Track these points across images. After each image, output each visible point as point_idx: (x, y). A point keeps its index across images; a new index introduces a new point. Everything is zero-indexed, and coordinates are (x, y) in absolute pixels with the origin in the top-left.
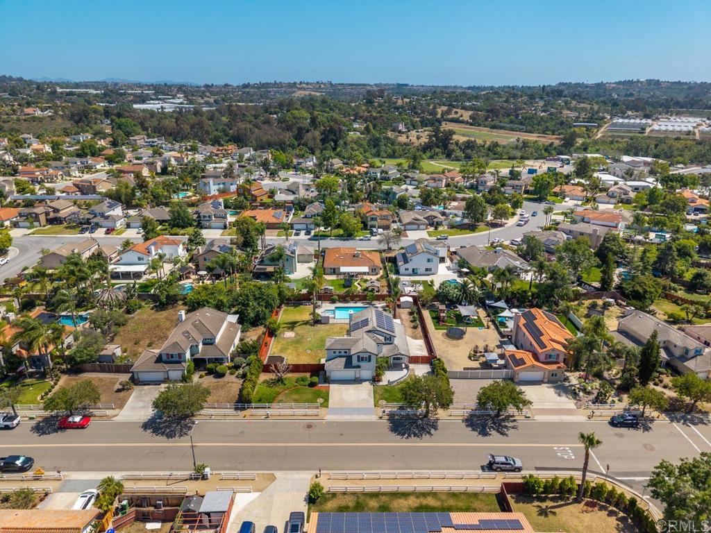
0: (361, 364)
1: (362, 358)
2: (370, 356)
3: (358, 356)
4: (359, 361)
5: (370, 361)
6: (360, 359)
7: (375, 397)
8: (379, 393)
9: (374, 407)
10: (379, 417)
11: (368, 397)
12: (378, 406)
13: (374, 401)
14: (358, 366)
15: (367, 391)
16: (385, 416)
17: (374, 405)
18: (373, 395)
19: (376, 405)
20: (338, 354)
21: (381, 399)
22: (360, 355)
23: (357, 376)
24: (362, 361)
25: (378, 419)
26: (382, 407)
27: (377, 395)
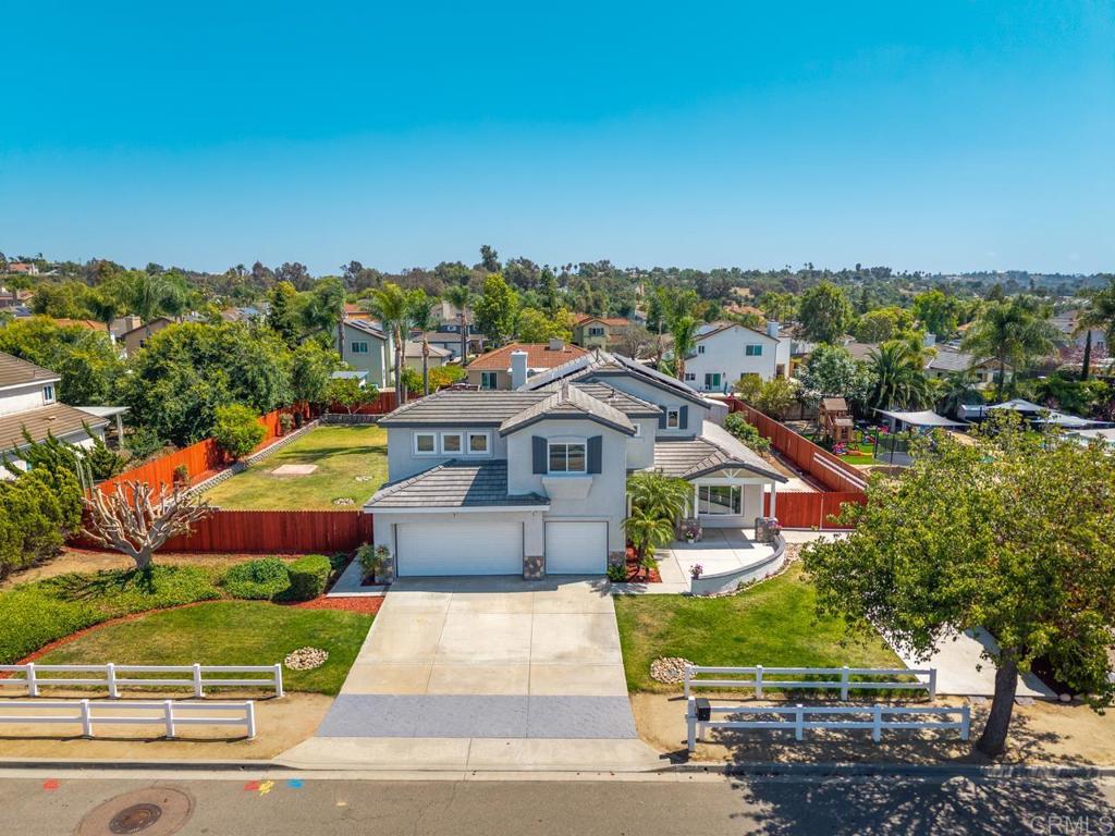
0: (552, 482)
1: (558, 451)
2: (595, 444)
3: (539, 443)
4: (539, 468)
5: (595, 468)
6: (547, 458)
7: (626, 646)
8: (650, 630)
9: (626, 693)
10: (662, 757)
11: (587, 644)
12: (653, 692)
13: (624, 663)
14: (538, 491)
15: (582, 618)
16: (704, 745)
17: (628, 684)
18: (615, 637)
19: (644, 686)
20: (444, 452)
21: (668, 656)
22: (544, 436)
23: (534, 550)
24: (559, 467)
25: (660, 771)
26: (674, 696)
27: (640, 635)
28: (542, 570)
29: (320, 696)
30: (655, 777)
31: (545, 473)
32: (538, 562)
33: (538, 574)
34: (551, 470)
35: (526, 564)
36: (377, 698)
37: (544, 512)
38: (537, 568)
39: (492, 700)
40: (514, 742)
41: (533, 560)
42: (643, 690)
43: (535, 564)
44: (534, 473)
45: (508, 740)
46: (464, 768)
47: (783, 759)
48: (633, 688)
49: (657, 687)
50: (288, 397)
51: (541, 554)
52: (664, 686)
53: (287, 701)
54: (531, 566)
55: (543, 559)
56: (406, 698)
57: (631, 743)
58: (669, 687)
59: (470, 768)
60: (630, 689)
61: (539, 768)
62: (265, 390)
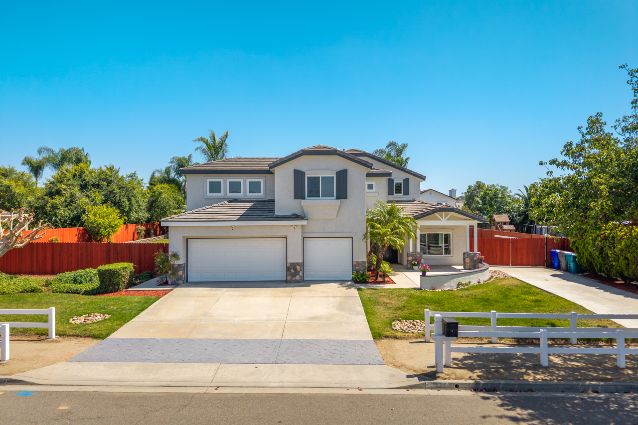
0: (309, 204)
1: (314, 181)
3: (299, 175)
4: (299, 194)
5: (342, 194)
6: (305, 186)
7: (369, 314)
8: (389, 306)
9: (372, 339)
10: (408, 377)
11: (336, 312)
12: (396, 338)
13: (368, 321)
14: (298, 212)
15: (332, 300)
16: (451, 369)
17: (373, 334)
18: (361, 309)
19: (388, 334)
20: (229, 194)
21: (406, 319)
22: (303, 170)
23: (295, 257)
24: (314, 193)
25: (408, 388)
26: (415, 340)
27: (381, 308)
28: (301, 274)
29: (89, 339)
30: (404, 392)
31: (304, 198)
32: (298, 268)
33: (298, 278)
34: (308, 197)
35: (288, 269)
36: (141, 340)
37: (302, 225)
38: (297, 273)
39: (247, 342)
40: (262, 367)
41: (294, 265)
42: (387, 337)
43: (295, 269)
44: (295, 199)
45: (256, 365)
46: (209, 385)
47: (531, 379)
48: (377, 336)
49: (399, 334)
50: (144, 215)
51: (300, 261)
52: (406, 334)
53: (56, 341)
54: (292, 271)
55: (302, 265)
56: (167, 341)
57: (378, 368)
58: (411, 335)
59: (213, 384)
60: (374, 337)
61: (285, 385)
62: (127, 208)
